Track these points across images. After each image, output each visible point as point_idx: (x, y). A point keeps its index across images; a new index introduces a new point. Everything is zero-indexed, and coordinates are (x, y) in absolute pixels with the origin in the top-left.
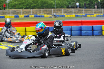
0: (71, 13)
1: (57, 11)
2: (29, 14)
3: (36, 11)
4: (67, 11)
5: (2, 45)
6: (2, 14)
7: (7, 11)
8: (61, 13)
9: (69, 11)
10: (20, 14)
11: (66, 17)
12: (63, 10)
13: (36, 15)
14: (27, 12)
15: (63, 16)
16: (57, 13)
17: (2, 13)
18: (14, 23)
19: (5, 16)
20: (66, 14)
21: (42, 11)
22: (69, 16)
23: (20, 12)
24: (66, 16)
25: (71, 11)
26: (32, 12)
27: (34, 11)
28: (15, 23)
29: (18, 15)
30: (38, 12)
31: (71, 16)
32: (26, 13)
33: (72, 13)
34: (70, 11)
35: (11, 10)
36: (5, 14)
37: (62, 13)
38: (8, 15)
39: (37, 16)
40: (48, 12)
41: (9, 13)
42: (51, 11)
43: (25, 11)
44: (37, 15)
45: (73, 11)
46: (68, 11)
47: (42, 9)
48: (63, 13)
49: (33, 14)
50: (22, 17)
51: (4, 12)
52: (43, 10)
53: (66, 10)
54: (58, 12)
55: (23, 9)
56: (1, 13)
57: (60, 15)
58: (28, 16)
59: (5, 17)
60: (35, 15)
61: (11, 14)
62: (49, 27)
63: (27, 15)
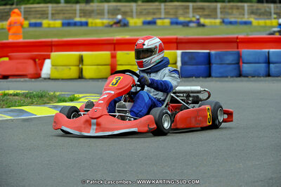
0: (267, 15)
1: (232, 8)
2: (155, 17)
3: (176, 8)
4: (258, 9)
5: (81, 100)
6: (80, 17)
7: (95, 8)
8: (242, 16)
9: (263, 10)
10: (132, 16)
11: (255, 27)
12: (246, 8)
13: (175, 20)
14: (151, 11)
15: (246, 23)
16: (231, 14)
17: (80, 13)
18: (115, 42)
19: (90, 21)
20: (256, 19)
21: (191, 8)
22: (262, 22)
23: (132, 12)
24: (255, 22)
25: (268, 10)
26: (163, 11)
27: (169, 7)
28: (117, 40)
29: (125, 19)
30: (180, 12)
31: (268, 22)
32: (148, 14)
33: (271, 15)
34: (266, 11)
35: (106, 6)
36: (90, 17)
37: (244, 15)
38: (97, 18)
39: (177, 23)
40: (206, 13)
41: (100, 14)
42: (215, 9)
43: (145, 9)
44: (177, 18)
45: (273, 11)
46: (259, 11)
47: (191, 4)
48: (246, 16)
49: (166, 16)
50: (135, 23)
51: (87, 10)
52: (193, 6)
53: (255, 8)
54: (235, 11)
55: (140, 3)
56: (78, 12)
57: (239, 20)
58: (153, 23)
59: (90, 25)
60: (171, 19)
61: (106, 16)
62: (209, 53)
63: (149, 19)
